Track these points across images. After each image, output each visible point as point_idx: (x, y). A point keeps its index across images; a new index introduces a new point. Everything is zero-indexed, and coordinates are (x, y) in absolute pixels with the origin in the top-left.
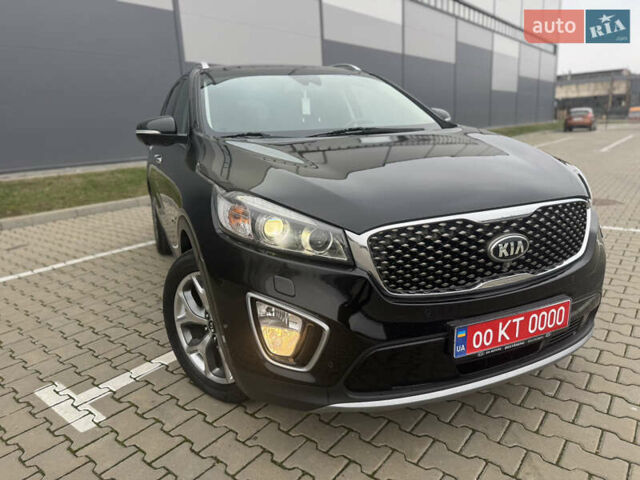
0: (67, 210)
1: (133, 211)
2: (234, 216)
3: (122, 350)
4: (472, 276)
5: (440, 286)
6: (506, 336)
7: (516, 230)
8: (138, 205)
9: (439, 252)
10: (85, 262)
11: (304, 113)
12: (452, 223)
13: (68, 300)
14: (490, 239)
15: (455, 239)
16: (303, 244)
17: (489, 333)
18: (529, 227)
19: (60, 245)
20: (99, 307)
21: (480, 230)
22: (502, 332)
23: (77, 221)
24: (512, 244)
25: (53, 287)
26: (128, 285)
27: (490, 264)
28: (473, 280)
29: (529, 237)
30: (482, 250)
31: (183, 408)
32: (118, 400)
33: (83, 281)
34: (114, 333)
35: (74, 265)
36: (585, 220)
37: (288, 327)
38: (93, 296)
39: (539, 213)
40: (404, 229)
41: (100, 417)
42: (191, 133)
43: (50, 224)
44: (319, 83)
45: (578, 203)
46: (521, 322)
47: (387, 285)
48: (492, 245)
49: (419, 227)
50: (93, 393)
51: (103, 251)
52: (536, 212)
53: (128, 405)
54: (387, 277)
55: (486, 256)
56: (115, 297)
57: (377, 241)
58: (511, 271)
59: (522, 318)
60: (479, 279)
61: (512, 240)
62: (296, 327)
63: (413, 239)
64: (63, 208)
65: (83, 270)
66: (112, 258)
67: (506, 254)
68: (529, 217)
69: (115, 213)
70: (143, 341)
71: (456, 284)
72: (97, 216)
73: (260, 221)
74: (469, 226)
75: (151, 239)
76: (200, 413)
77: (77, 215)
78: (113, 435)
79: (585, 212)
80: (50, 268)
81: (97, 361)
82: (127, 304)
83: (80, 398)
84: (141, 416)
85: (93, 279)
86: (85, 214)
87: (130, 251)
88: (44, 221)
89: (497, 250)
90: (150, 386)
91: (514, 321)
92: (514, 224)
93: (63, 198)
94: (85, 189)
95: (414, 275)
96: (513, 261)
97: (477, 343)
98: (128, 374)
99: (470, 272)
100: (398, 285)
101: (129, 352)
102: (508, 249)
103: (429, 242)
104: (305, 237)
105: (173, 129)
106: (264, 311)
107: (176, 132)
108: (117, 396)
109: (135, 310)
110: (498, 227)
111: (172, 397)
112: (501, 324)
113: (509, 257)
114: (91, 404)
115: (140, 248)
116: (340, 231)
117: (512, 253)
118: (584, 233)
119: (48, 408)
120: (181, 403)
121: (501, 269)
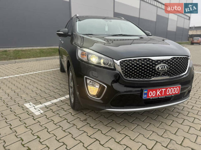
0: (34, 58)
1: (54, 60)
2: (82, 54)
3: (49, 96)
4: (150, 75)
5: (140, 77)
6: (159, 94)
7: (165, 63)
8: (55, 59)
9: (141, 67)
10: (39, 73)
11: (106, 30)
12: (145, 59)
13: (34, 82)
14: (156, 65)
15: (146, 64)
16: (101, 63)
17: (154, 93)
18: (169, 63)
19: (32, 68)
20: (43, 85)
21: (153, 62)
22: (158, 93)
23: (37, 62)
24: (163, 67)
25: (30, 78)
26: (51, 79)
27: (156, 72)
28: (150, 77)
29: (169, 66)
30: (154, 68)
31: (65, 111)
32: (47, 108)
33: (38, 77)
34: (47, 91)
35: (36, 73)
36: (188, 63)
37: (95, 87)
38: (41, 82)
39: (173, 59)
40: (131, 60)
41: (42, 112)
42: (72, 34)
43: (29, 62)
44: (111, 21)
45: (185, 57)
46: (164, 90)
47: (125, 76)
48: (157, 67)
49: (135, 60)
50: (40, 105)
51: (44, 70)
52: (171, 59)
53: (50, 109)
54: (125, 74)
55: (155, 70)
56: (47, 82)
57: (122, 63)
58: (163, 75)
59: (165, 89)
60: (152, 77)
61: (163, 66)
62: (98, 86)
63: (133, 63)
64: (33, 58)
65: (39, 75)
66: (47, 72)
67: (161, 70)
68: (169, 60)
69: (48, 60)
70: (55, 94)
71: (145, 77)
72: (43, 61)
73: (90, 56)
74: (150, 61)
75: (59, 68)
76: (70, 113)
77: (37, 60)
78: (45, 116)
79: (188, 60)
80: (29, 74)
81: (41, 98)
82: (51, 84)
83: (36, 107)
84: (54, 112)
85: (41, 77)
86: (39, 60)
87: (52, 71)
88: (27, 61)
89: (158, 68)
90: (56, 105)
91: (162, 90)
92: (164, 61)
93: (33, 55)
94: (40, 53)
95: (133, 73)
96: (163, 72)
97: (150, 95)
98: (50, 102)
99: (150, 74)
100: (128, 76)
101: (51, 96)
102: (162, 68)
103: (138, 64)
104: (102, 61)
105: (67, 32)
106: (89, 82)
107: (68, 33)
108: (47, 107)
109: (53, 86)
110: (159, 62)
111: (62, 108)
112: (158, 90)
113: (162, 71)
114: (40, 108)
115: (55, 70)
116: (112, 59)
117: (163, 70)
118: (187, 67)
119: (27, 108)
120: (65, 110)
121: (159, 74)
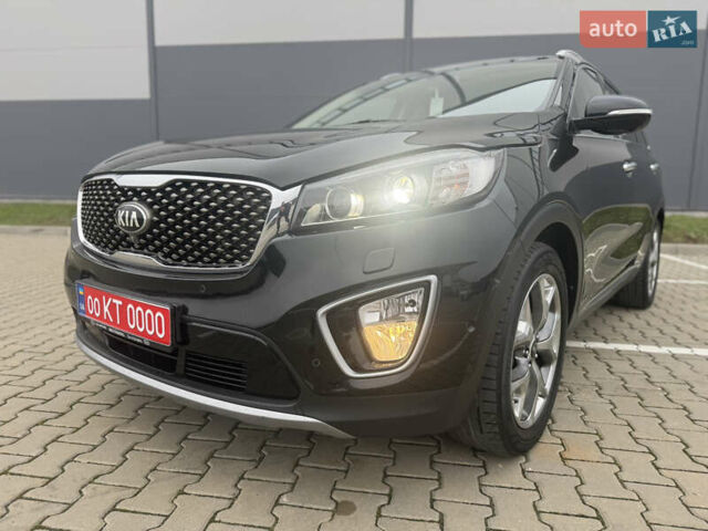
6: (109, 314)
7: (142, 200)
17: (97, 303)
21: (119, 193)
22: (106, 309)
24: (127, 212)
48: (116, 212)
52: (169, 184)
59: (121, 303)
61: (128, 208)
67: (123, 223)
68: (161, 189)
74: (115, 188)
91: (115, 301)
92: (144, 194)
97: (91, 309)
102: (124, 218)
110: (130, 193)
112: (104, 299)
117: (127, 224)
